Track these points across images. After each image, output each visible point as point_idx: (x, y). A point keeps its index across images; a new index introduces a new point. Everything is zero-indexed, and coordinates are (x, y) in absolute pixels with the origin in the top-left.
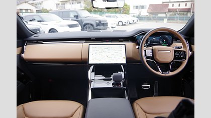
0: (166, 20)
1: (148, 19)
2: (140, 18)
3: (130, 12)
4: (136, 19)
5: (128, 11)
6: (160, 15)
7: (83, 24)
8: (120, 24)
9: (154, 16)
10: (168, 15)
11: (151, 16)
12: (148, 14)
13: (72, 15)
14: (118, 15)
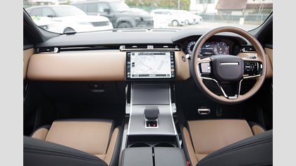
0: (242, 20)
1: (217, 18)
2: (205, 17)
3: (191, 8)
4: (198, 18)
5: (188, 6)
6: (234, 13)
7: (117, 21)
8: (175, 23)
9: (225, 14)
10: (247, 14)
11: (221, 14)
12: (216, 11)
13: (101, 9)
14: (172, 11)
